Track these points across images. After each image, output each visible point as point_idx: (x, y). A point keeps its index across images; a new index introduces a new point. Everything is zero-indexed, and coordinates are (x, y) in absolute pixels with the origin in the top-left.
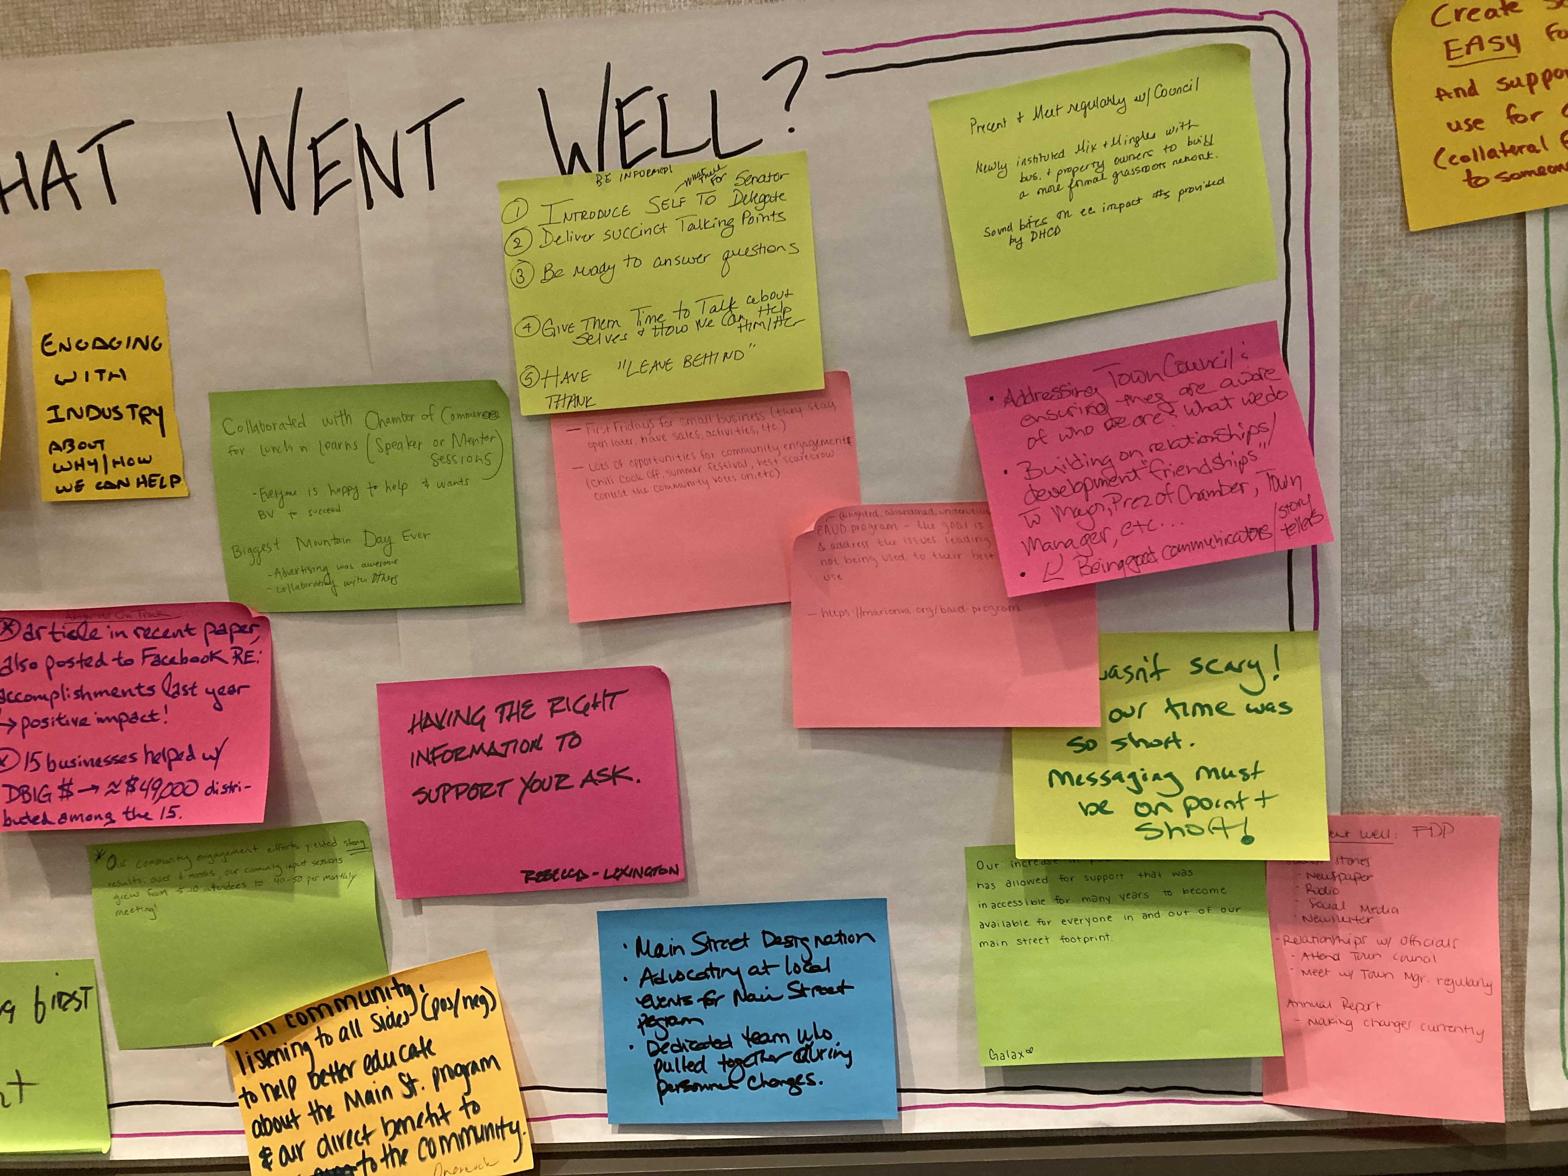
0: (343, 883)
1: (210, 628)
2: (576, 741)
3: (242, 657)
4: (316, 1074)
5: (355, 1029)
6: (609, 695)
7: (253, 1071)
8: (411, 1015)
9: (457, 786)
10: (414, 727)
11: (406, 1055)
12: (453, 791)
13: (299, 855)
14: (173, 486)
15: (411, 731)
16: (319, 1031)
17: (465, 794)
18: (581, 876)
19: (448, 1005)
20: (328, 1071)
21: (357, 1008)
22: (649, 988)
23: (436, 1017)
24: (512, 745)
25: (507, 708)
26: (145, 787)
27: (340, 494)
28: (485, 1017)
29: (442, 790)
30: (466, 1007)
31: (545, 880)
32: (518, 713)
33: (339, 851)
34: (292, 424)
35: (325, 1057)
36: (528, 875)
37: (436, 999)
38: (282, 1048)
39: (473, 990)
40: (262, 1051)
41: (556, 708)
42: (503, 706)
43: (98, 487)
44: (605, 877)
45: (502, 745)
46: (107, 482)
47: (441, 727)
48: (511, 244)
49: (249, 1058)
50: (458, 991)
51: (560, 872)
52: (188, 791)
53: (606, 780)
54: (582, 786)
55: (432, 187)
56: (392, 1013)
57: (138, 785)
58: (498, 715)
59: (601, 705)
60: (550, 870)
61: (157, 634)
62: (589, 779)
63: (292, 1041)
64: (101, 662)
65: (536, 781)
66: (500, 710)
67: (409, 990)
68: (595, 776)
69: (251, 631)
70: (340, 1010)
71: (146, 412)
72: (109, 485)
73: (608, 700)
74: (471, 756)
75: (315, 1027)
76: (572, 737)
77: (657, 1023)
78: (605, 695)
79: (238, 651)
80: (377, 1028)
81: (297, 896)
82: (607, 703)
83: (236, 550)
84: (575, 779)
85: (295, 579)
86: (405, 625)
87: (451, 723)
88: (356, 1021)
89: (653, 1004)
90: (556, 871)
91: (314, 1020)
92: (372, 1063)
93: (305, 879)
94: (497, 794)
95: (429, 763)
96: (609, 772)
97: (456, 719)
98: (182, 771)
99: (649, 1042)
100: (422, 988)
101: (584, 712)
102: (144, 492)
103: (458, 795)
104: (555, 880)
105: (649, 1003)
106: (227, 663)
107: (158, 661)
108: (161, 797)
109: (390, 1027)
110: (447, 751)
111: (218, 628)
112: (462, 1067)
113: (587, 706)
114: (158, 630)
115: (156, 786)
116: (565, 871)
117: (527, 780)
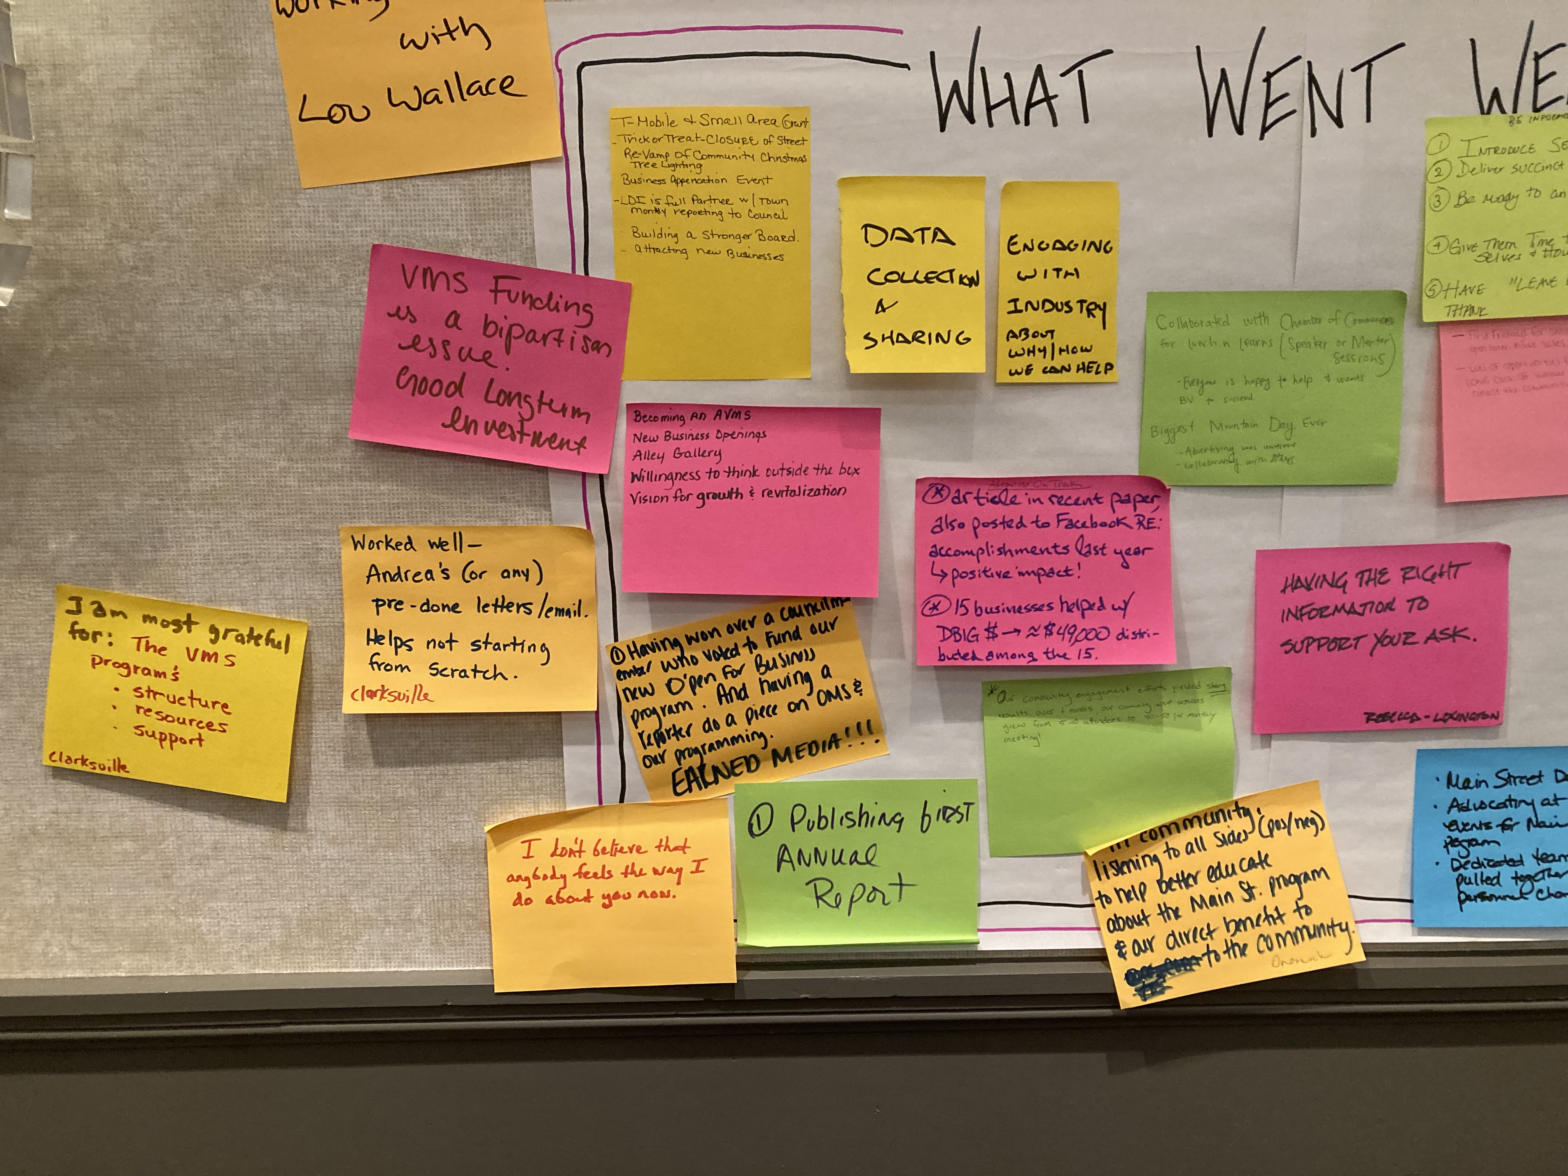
0: (1204, 720)
1: (1116, 498)
2: (1424, 604)
3: (1145, 523)
4: (1165, 882)
5: (1200, 844)
6: (1453, 566)
7: (1108, 878)
8: (1250, 833)
9: (1319, 639)
10: (1286, 588)
11: (1245, 867)
12: (1316, 644)
13: (1166, 696)
14: (1106, 373)
15: (1284, 591)
16: (1167, 846)
17: (1326, 646)
18: (1414, 718)
19: (1282, 826)
20: (1175, 879)
21: (1201, 826)
22: (1455, 814)
23: (1271, 835)
24: (1369, 606)
25: (1366, 574)
26: (1061, 632)
27: (1254, 385)
28: (1315, 836)
29: (1306, 642)
30: (1298, 827)
31: (1383, 721)
32: (1375, 579)
33: (1201, 693)
34: (1217, 322)
35: (1172, 868)
36: (1369, 717)
37: (1271, 820)
38: (1134, 859)
39: (1305, 814)
40: (1116, 861)
41: (1407, 576)
42: (1362, 572)
43: (1044, 371)
44: (1435, 720)
45: (1361, 606)
46: (1052, 368)
47: (1309, 589)
48: (1433, 173)
49: (1105, 867)
50: (1291, 814)
51: (1397, 715)
52: (1100, 636)
53: (1446, 638)
54: (1426, 642)
55: (1368, 120)
56: (1233, 831)
57: (1055, 630)
58: (1358, 580)
59: (1446, 574)
60: (1388, 713)
61: (1068, 502)
62: (1432, 637)
63: (1143, 854)
64: (1021, 524)
65: (1387, 637)
66: (1360, 576)
67: (1247, 812)
68: (1438, 635)
69: (1152, 501)
70: (1186, 828)
71: (1092, 307)
72: (1054, 370)
73: (1453, 570)
74: (1333, 614)
75: (1164, 841)
76: (1420, 601)
77: (1460, 844)
78: (1451, 566)
79: (1141, 518)
80: (1220, 843)
81: (1165, 729)
82: (1452, 574)
83: (1154, 431)
84: (1420, 637)
85: (1202, 457)
86: (1290, 499)
87: (1318, 586)
88: (1201, 838)
89: (1458, 829)
90: (1394, 714)
91: (1163, 836)
92: (1214, 873)
93: (1171, 716)
94: (1353, 648)
95: (1297, 619)
96: (1450, 632)
97: (1322, 583)
98: (1093, 620)
99: (1453, 859)
100: (1259, 811)
101: (1431, 580)
102: (1083, 376)
103: (1319, 646)
104: (1392, 722)
105: (1454, 827)
106: (1131, 528)
107: (1072, 524)
108: (1076, 640)
109: (1232, 843)
110: (1314, 609)
111: (1123, 498)
112: (1295, 876)
113: (1434, 575)
114: (1070, 498)
115: (1072, 631)
116: (1401, 714)
117: (1379, 636)
